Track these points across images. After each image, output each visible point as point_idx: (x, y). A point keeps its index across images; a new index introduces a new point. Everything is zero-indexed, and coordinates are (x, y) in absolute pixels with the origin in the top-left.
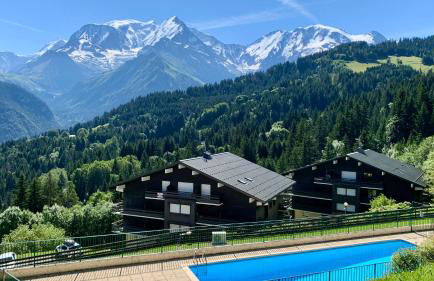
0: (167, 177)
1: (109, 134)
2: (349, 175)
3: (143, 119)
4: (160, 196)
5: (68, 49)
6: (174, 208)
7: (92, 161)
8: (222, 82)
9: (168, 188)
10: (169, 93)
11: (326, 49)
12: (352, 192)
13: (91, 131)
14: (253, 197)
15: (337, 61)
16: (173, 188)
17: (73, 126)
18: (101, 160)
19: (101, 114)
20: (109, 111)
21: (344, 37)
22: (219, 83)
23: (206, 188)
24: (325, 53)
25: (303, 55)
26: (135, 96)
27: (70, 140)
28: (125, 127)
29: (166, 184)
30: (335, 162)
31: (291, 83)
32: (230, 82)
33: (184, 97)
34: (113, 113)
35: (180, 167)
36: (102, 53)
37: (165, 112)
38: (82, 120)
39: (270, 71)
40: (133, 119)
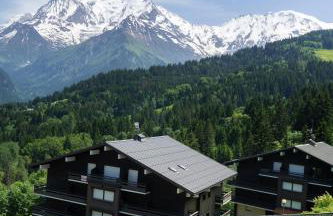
0: (93, 159)
1: (66, 109)
2: (297, 169)
3: (102, 96)
4: (84, 179)
5: (34, 22)
6: (98, 194)
7: (44, 137)
8: (186, 63)
9: (93, 171)
10: (131, 71)
11: (296, 36)
12: (298, 188)
13: (49, 105)
14: (181, 187)
15: (305, 48)
16: (99, 171)
17: (33, 99)
18: (53, 135)
19: (60, 89)
20: (69, 86)
21: (316, 24)
22: (183, 63)
23: (133, 174)
24: (294, 39)
25: (273, 40)
26: (96, 73)
27: (27, 114)
28: (83, 103)
29: (91, 166)
30: (281, 154)
31: (257, 67)
32: (195, 62)
33: (146, 76)
34: (73, 88)
35: (105, 149)
36: (68, 27)
37: (125, 90)
38: (42, 94)
39: (237, 54)
40: (92, 96)
